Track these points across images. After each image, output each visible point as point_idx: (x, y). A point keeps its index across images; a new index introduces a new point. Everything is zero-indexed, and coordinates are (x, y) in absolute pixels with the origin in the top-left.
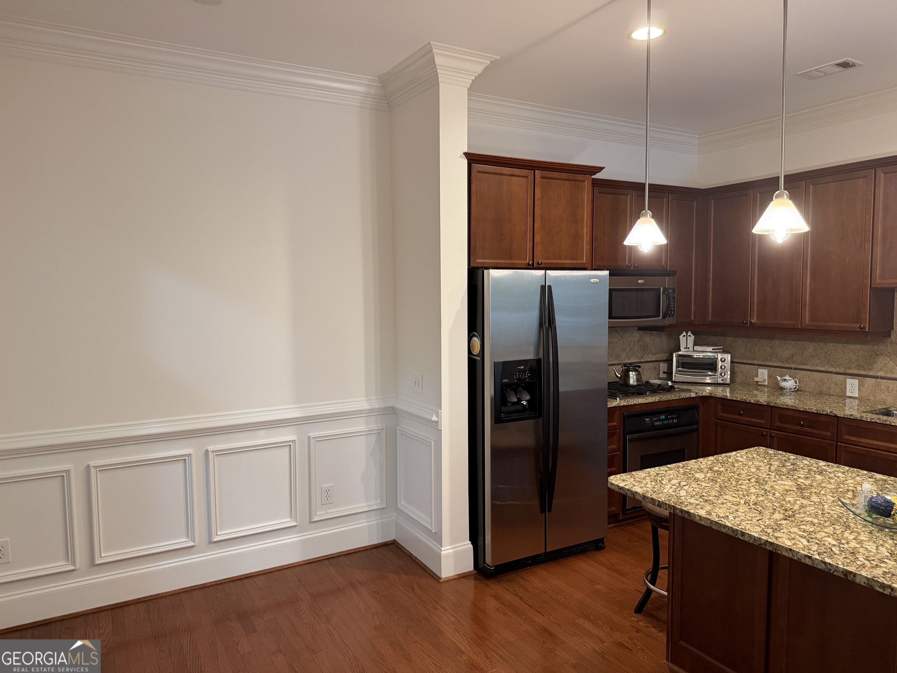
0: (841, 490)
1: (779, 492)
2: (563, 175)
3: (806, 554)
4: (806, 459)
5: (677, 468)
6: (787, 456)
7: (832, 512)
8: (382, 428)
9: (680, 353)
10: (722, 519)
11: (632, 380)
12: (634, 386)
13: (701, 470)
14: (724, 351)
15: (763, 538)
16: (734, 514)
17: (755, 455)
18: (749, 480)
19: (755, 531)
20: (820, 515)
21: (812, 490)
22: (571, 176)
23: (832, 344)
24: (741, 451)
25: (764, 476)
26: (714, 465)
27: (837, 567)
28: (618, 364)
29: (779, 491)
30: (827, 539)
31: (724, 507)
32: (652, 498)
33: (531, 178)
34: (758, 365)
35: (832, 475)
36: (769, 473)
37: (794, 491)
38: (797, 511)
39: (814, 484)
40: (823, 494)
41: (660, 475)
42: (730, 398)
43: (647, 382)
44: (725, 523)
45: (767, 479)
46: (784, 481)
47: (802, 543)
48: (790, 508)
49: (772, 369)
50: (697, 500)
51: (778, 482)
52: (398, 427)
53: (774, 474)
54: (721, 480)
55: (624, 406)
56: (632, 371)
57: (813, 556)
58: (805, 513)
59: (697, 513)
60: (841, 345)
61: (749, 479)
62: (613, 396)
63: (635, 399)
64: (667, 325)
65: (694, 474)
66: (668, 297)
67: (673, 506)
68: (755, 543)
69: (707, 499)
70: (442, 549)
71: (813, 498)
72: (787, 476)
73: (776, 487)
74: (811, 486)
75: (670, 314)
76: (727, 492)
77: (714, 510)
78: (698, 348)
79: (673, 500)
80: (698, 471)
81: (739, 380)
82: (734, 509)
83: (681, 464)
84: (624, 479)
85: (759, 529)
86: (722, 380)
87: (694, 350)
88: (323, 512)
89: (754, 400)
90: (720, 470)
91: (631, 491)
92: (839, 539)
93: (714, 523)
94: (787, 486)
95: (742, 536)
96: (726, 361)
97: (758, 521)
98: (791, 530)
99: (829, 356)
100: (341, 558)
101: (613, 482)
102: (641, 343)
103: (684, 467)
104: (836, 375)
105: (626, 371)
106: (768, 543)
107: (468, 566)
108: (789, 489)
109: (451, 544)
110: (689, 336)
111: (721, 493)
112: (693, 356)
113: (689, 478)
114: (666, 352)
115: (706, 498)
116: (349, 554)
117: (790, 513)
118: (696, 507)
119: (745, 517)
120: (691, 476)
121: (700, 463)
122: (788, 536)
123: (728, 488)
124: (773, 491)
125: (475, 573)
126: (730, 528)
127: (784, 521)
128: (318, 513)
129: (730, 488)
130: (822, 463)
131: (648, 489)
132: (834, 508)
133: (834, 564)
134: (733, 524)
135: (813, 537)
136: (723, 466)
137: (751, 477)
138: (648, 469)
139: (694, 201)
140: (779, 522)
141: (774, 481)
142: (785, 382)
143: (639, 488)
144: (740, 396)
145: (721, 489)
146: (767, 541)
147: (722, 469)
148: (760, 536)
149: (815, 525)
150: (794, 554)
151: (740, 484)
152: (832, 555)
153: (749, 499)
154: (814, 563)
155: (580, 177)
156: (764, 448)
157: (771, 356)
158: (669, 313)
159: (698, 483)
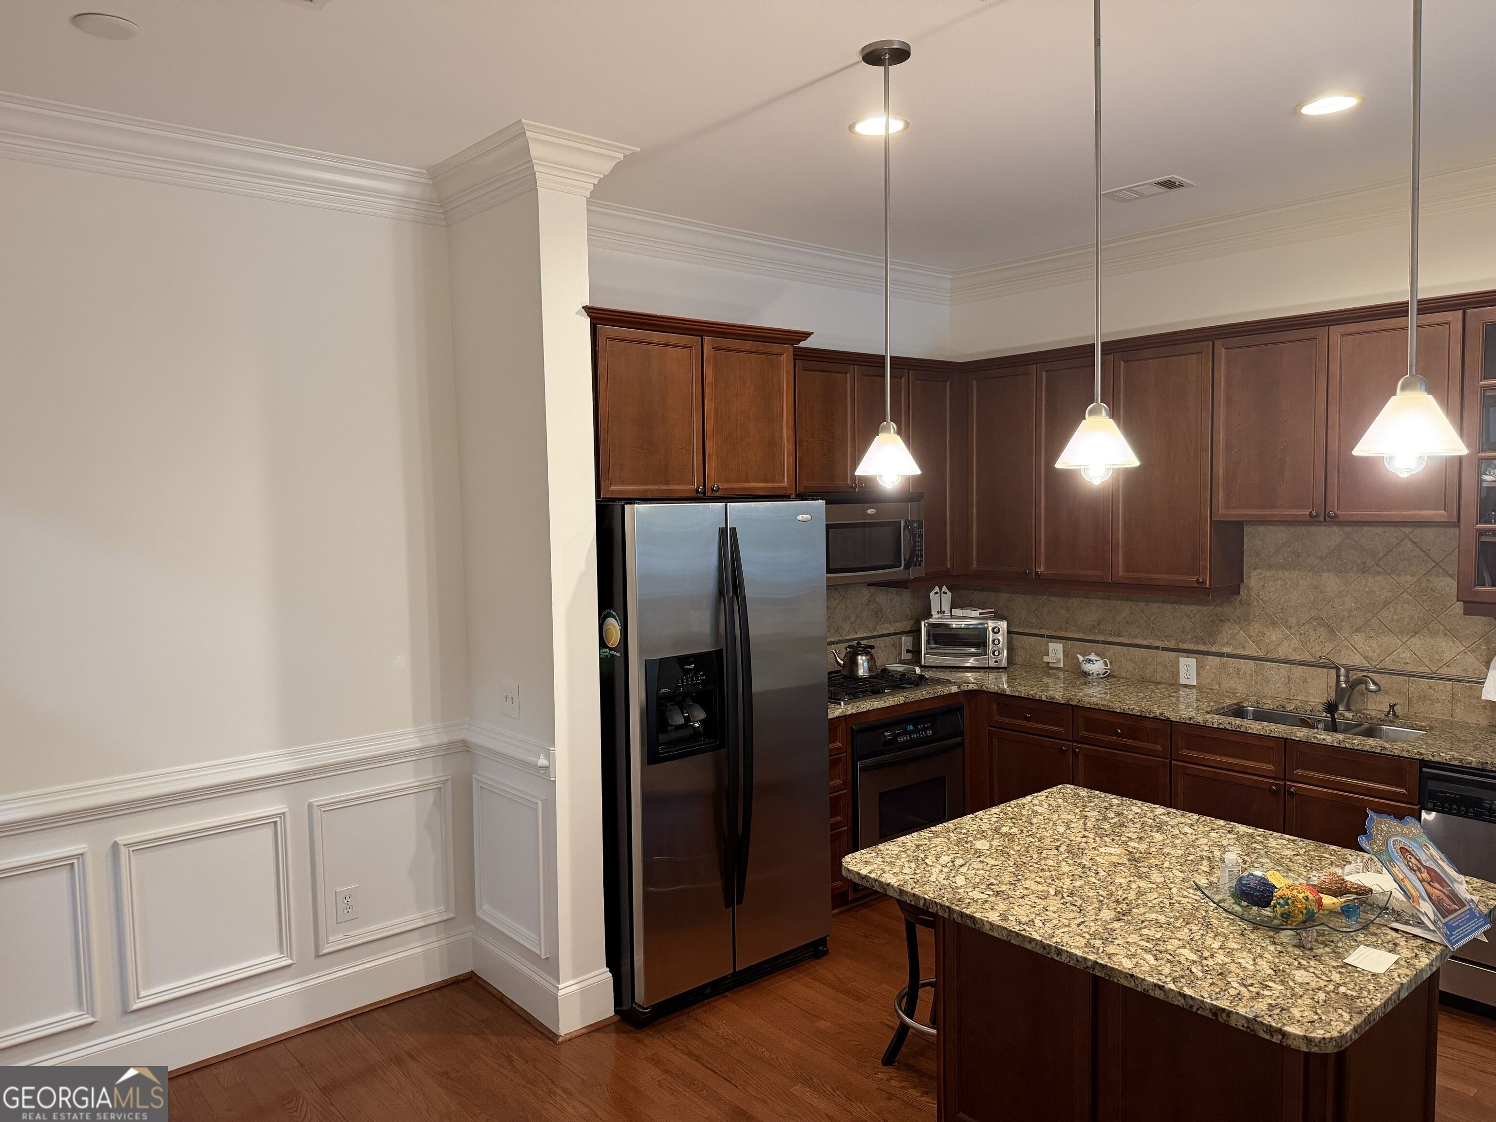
0: (1191, 857)
1: (1104, 869)
2: (749, 345)
3: (1155, 981)
4: (1136, 804)
5: (946, 833)
6: (1108, 799)
7: (1184, 901)
8: (444, 778)
9: (931, 620)
10: (1025, 927)
11: (862, 670)
12: (863, 679)
13: (982, 835)
14: (998, 617)
15: (1089, 957)
16: (1043, 915)
17: (1060, 801)
18: (1057, 848)
19: (1076, 946)
20: (1167, 907)
21: (1151, 861)
22: (760, 346)
23: (1156, 605)
24: (1039, 794)
25: (1079, 839)
26: (1001, 822)
27: (1202, 1002)
28: (839, 642)
29: (1103, 866)
30: (1182, 951)
31: (1026, 904)
32: (914, 894)
33: (696, 349)
34: (1049, 637)
35: (1176, 832)
36: (1084, 833)
37: (1125, 864)
38: (1134, 902)
39: (1152, 850)
40: (1166, 868)
41: (921, 848)
42: (1010, 694)
43: (884, 670)
44: (1031, 934)
45: (1083, 845)
46: (1109, 847)
47: (1147, 962)
48: (1123, 897)
49: (1069, 642)
50: (983, 893)
51: (1101, 850)
52: (474, 776)
53: (1092, 835)
54: (1015, 851)
55: (852, 715)
56: (861, 654)
57: (1166, 986)
58: (1145, 905)
59: (985, 919)
60: (1169, 606)
61: (1057, 846)
62: (835, 699)
63: (869, 702)
64: (912, 578)
65: (974, 842)
66: (912, 534)
67: (947, 907)
68: (1078, 967)
69: (998, 890)
70: (560, 986)
71: (1154, 875)
72: (1112, 837)
73: (1097, 858)
74: (1149, 853)
75: (916, 562)
76: (1028, 875)
77: (1012, 910)
78: (957, 612)
79: (946, 895)
80: (978, 836)
81: (1021, 659)
82: (1042, 906)
83: (950, 824)
84: (866, 860)
85: (1083, 942)
86: (996, 662)
87: (951, 615)
88: (341, 936)
89: (1046, 696)
90: (1011, 831)
91: (880, 882)
92: (1200, 949)
93: (1014, 934)
94: (1114, 857)
95: (1057, 956)
96: (1001, 632)
97: (1079, 925)
98: (1129, 940)
99: (1153, 624)
100: (375, 1014)
101: (851, 867)
102: (871, 607)
103: (956, 829)
104: (1165, 652)
105: (852, 654)
106: (1097, 967)
107: (606, 1009)
108: (1118, 862)
109: (575, 976)
110: (944, 593)
111: (1019, 877)
112: (951, 626)
113: (966, 851)
114: (911, 619)
115: (996, 888)
116: (390, 1004)
117: (1124, 906)
118: (984, 907)
119: (1059, 920)
120: (968, 845)
121: (979, 821)
122: (1125, 951)
123: (1027, 866)
124: (1095, 868)
125: (618, 1019)
126: (1038, 943)
127: (1116, 922)
128: (331, 939)
129: (1031, 866)
130: (1160, 810)
131: (907, 877)
132: (1185, 893)
133: (1197, 997)
134: (1042, 935)
135: (1163, 949)
136: (1014, 823)
137: (1060, 843)
138: (902, 838)
139: (947, 382)
140: (1110, 926)
141: (1094, 848)
142: (1089, 665)
143: (892, 876)
144: (1024, 689)
145: (1018, 868)
146: (1096, 963)
147: (1014, 830)
148: (1085, 955)
149: (1161, 926)
150: (1137, 983)
151: (1044, 857)
152: (1192, 981)
153: (1061, 884)
154: (1168, 997)
155: (775, 348)
156: (1072, 787)
157: (1067, 623)
158: (915, 559)
159: (981, 859)
